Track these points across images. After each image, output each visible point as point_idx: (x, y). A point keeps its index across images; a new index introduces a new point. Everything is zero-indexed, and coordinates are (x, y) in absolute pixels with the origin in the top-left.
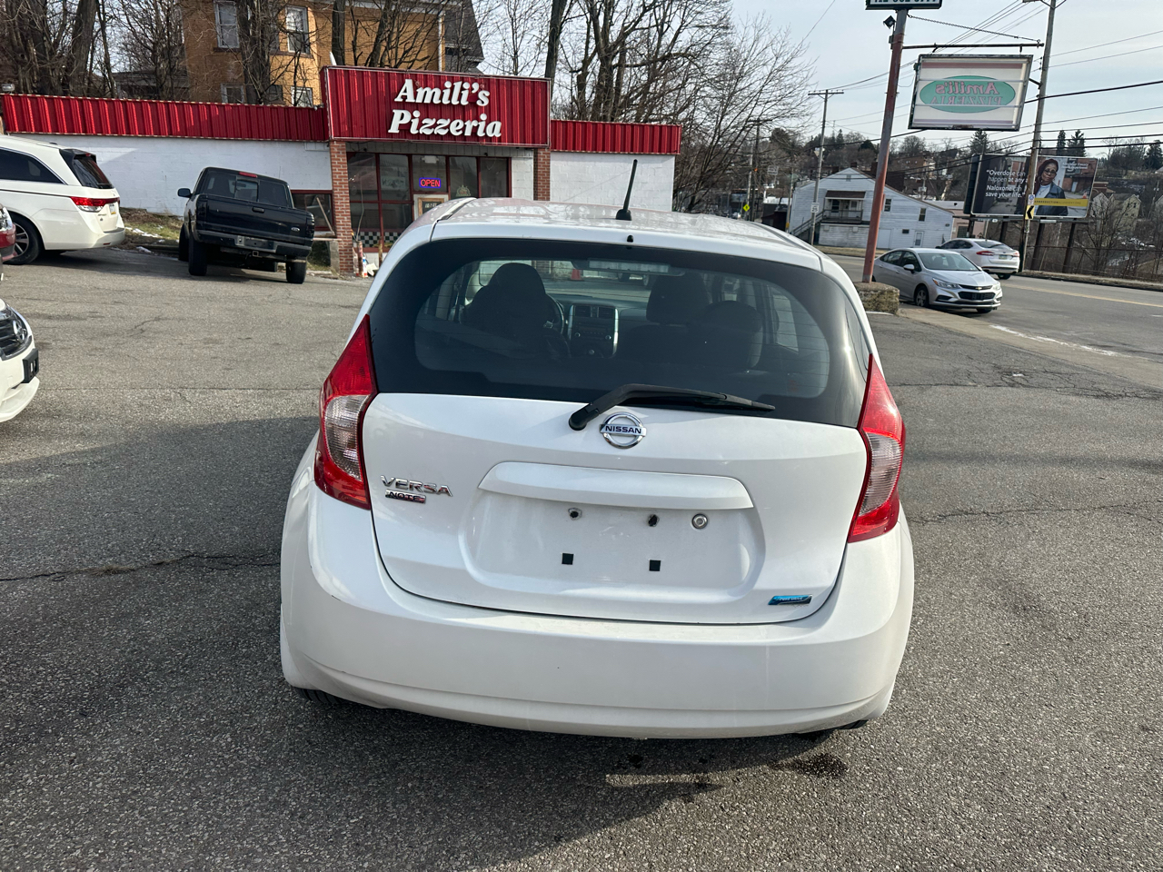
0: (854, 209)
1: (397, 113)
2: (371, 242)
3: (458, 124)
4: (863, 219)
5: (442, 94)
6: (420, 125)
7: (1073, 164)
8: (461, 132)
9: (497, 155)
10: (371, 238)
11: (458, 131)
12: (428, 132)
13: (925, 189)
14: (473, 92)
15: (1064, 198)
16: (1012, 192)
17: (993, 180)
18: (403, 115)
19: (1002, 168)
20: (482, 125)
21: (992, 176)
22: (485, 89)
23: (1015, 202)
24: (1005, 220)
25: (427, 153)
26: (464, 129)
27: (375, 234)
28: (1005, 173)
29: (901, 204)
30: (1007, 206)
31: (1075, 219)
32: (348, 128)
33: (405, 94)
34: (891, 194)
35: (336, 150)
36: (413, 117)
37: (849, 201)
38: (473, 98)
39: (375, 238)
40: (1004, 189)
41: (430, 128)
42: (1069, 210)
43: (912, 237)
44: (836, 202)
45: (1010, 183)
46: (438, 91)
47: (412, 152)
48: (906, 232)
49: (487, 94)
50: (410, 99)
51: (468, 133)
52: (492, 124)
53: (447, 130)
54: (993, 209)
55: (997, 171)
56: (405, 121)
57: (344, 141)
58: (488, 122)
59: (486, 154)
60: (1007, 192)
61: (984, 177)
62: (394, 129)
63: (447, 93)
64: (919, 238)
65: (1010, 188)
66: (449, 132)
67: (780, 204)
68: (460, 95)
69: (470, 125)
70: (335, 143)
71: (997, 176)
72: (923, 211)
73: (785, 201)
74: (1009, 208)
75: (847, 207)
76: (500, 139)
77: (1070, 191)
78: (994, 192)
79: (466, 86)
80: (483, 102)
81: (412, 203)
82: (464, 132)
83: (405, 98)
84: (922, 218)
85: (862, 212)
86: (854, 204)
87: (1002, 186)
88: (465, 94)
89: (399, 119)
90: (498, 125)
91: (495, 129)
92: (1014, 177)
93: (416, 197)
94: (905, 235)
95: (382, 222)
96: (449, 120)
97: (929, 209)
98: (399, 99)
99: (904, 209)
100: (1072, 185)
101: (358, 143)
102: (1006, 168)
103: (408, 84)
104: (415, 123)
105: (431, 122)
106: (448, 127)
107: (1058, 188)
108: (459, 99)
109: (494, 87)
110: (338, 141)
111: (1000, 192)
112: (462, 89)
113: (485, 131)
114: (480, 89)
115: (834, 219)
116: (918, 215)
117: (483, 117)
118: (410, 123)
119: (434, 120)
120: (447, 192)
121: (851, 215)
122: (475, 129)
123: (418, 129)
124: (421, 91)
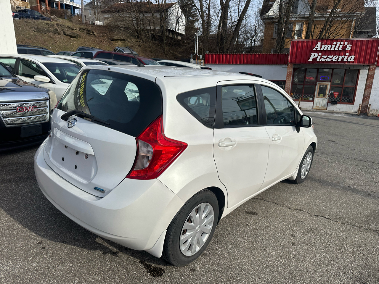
1: (313, 54)
2: (297, 98)
3: (336, 57)
5: (332, 47)
6: (321, 58)
8: (337, 60)
9: (354, 68)
10: (297, 96)
11: (335, 60)
12: (323, 60)
14: (345, 45)
18: (315, 55)
20: (346, 57)
22: (350, 44)
25: (325, 68)
26: (338, 59)
27: (299, 95)
32: (295, 60)
33: (317, 47)
35: (289, 67)
36: (319, 55)
38: (344, 47)
39: (299, 96)
41: (325, 59)
46: (330, 46)
47: (319, 67)
49: (351, 46)
50: (319, 49)
51: (340, 60)
52: (351, 57)
53: (331, 59)
56: (315, 57)
57: (292, 64)
58: (349, 56)
59: (349, 68)
62: (311, 60)
63: (334, 46)
66: (332, 60)
68: (339, 47)
69: (341, 57)
70: (289, 65)
76: (353, 62)
79: (342, 43)
80: (348, 49)
81: (316, 85)
82: (338, 60)
83: (317, 49)
88: (341, 46)
89: (313, 56)
90: (353, 57)
91: (352, 58)
93: (318, 83)
95: (303, 91)
96: (333, 56)
98: (314, 49)
101: (297, 64)
103: (319, 44)
104: (319, 57)
105: (325, 57)
106: (332, 58)
108: (338, 48)
109: (354, 43)
110: (290, 64)
112: (340, 44)
113: (347, 59)
114: (348, 44)
117: (347, 54)
118: (317, 57)
119: (327, 56)
120: (331, 81)
122: (343, 59)
123: (320, 59)
124: (323, 46)
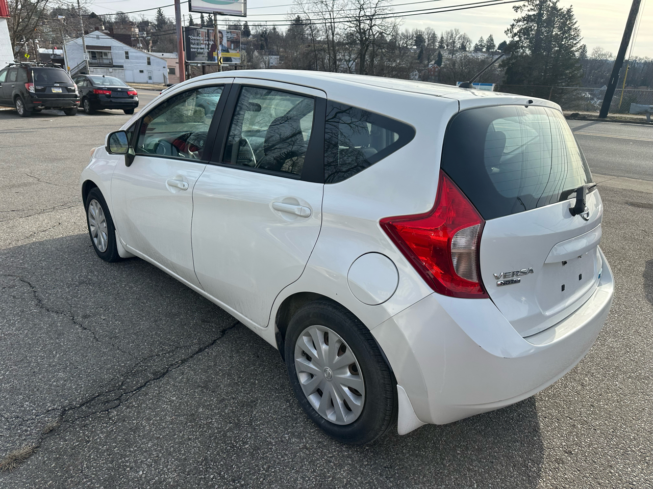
0: (106, 57)
4: (114, 64)
7: (229, 34)
13: (141, 45)
15: (229, 52)
16: (204, 49)
17: (193, 41)
19: (196, 35)
21: (192, 39)
23: (206, 55)
24: (204, 65)
28: (198, 38)
29: (134, 54)
30: (203, 56)
31: (236, 64)
34: (127, 48)
37: (102, 52)
40: (199, 47)
42: (232, 59)
43: (145, 74)
44: (93, 53)
45: (202, 44)
48: (141, 72)
54: (196, 58)
55: (194, 36)
60: (201, 49)
61: (188, 40)
64: (150, 75)
65: (203, 46)
67: (53, 54)
71: (194, 39)
72: (149, 59)
73: (58, 52)
74: (204, 58)
75: (102, 56)
77: (231, 49)
78: (195, 48)
84: (149, 63)
85: (112, 59)
86: (106, 54)
87: (198, 45)
92: (203, 40)
94: (141, 74)
97: (152, 58)
99: (137, 58)
100: (231, 45)
102: (198, 35)
107: (225, 47)
111: (198, 48)
115: (95, 64)
116: (146, 61)
121: (106, 61)
